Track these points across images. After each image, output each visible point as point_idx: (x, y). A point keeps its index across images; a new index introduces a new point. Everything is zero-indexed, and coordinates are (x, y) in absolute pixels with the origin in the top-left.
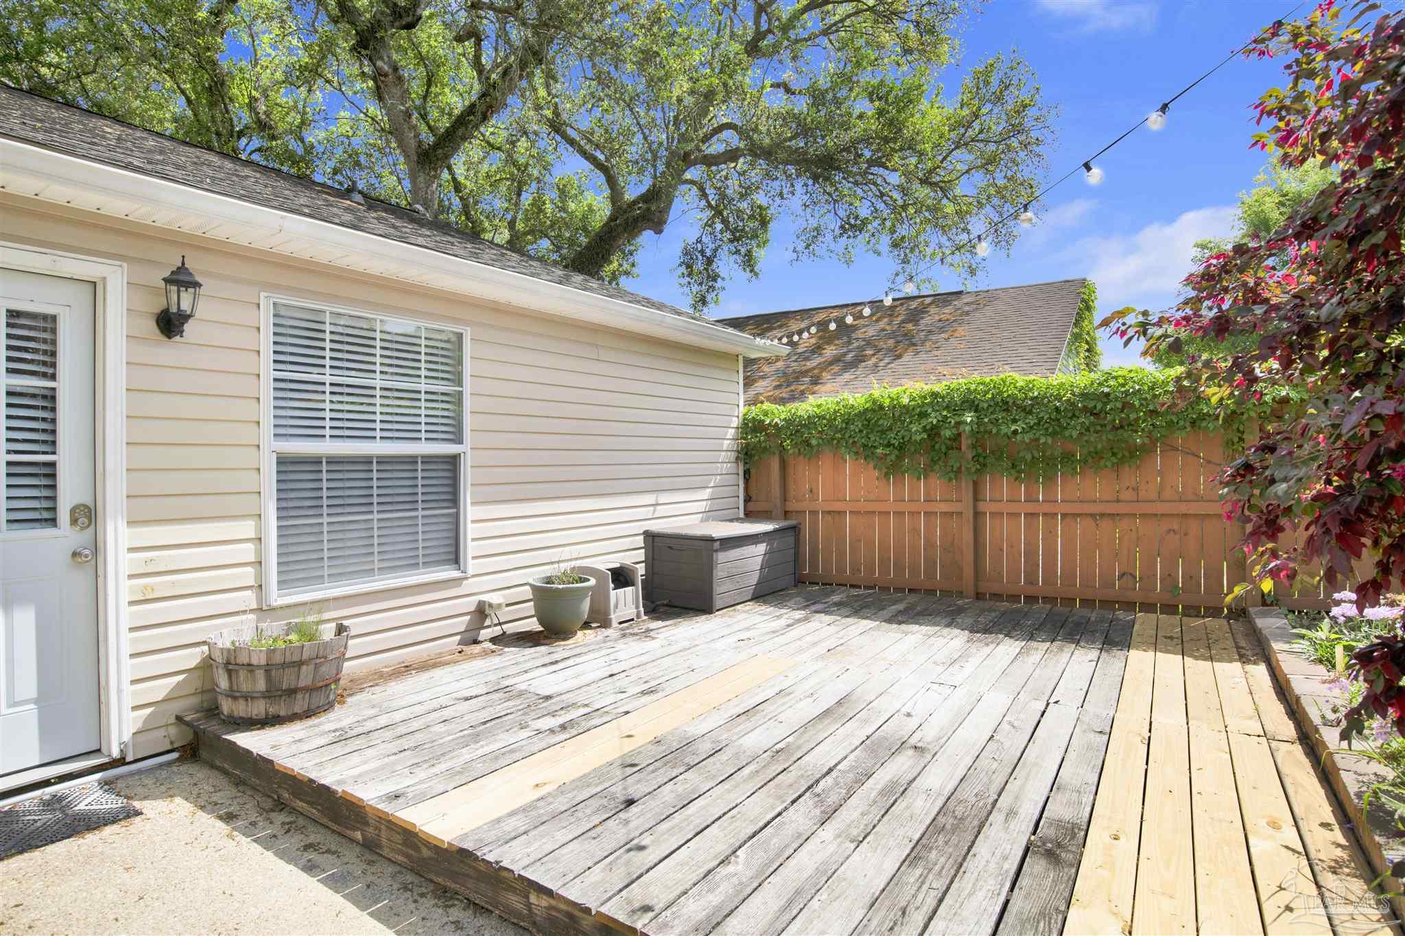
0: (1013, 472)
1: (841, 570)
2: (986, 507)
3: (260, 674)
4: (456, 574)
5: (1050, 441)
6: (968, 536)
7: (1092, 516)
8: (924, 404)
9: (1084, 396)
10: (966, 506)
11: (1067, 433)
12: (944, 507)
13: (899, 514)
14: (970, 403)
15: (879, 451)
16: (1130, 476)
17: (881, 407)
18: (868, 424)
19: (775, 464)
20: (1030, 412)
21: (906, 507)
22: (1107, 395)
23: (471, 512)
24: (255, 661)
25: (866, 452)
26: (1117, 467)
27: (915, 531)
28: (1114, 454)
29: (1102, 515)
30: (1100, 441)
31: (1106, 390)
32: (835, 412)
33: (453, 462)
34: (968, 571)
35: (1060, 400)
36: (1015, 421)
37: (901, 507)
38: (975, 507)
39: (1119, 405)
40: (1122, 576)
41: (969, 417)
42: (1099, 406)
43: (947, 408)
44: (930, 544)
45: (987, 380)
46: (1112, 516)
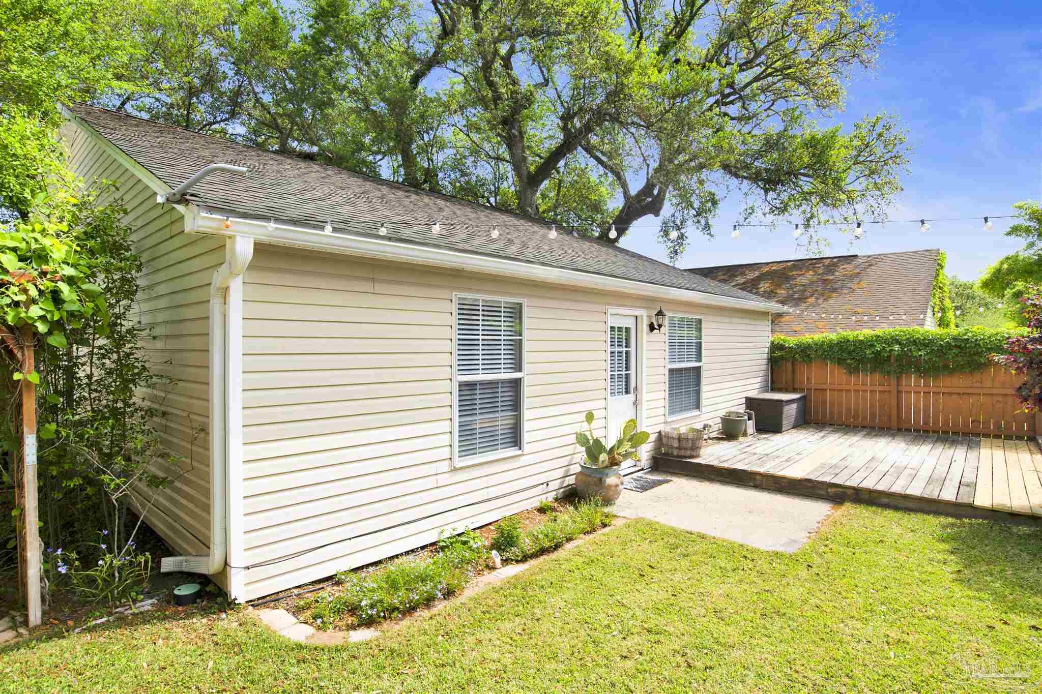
0: (918, 373)
1: (824, 416)
2: (904, 388)
3: (690, 441)
4: (699, 413)
5: (937, 360)
6: (894, 402)
7: (959, 394)
8: (872, 341)
9: (955, 339)
10: (894, 388)
11: (946, 356)
12: (881, 388)
13: (856, 391)
14: (895, 340)
15: (849, 361)
16: (977, 376)
17: (848, 341)
18: (841, 348)
19: (789, 366)
20: (928, 346)
21: (861, 388)
22: (968, 339)
23: (704, 388)
24: (689, 437)
25: (840, 362)
26: (971, 373)
27: (865, 399)
28: (970, 367)
29: (963, 394)
30: (961, 361)
31: (966, 337)
32: (823, 342)
33: (700, 367)
34: (894, 418)
35: (943, 341)
36: (920, 350)
37: (856, 388)
38: (898, 388)
39: (973, 345)
40: (973, 422)
41: (897, 347)
42: (963, 345)
43: (885, 343)
44: (872, 406)
45: (905, 329)
46: (969, 394)
